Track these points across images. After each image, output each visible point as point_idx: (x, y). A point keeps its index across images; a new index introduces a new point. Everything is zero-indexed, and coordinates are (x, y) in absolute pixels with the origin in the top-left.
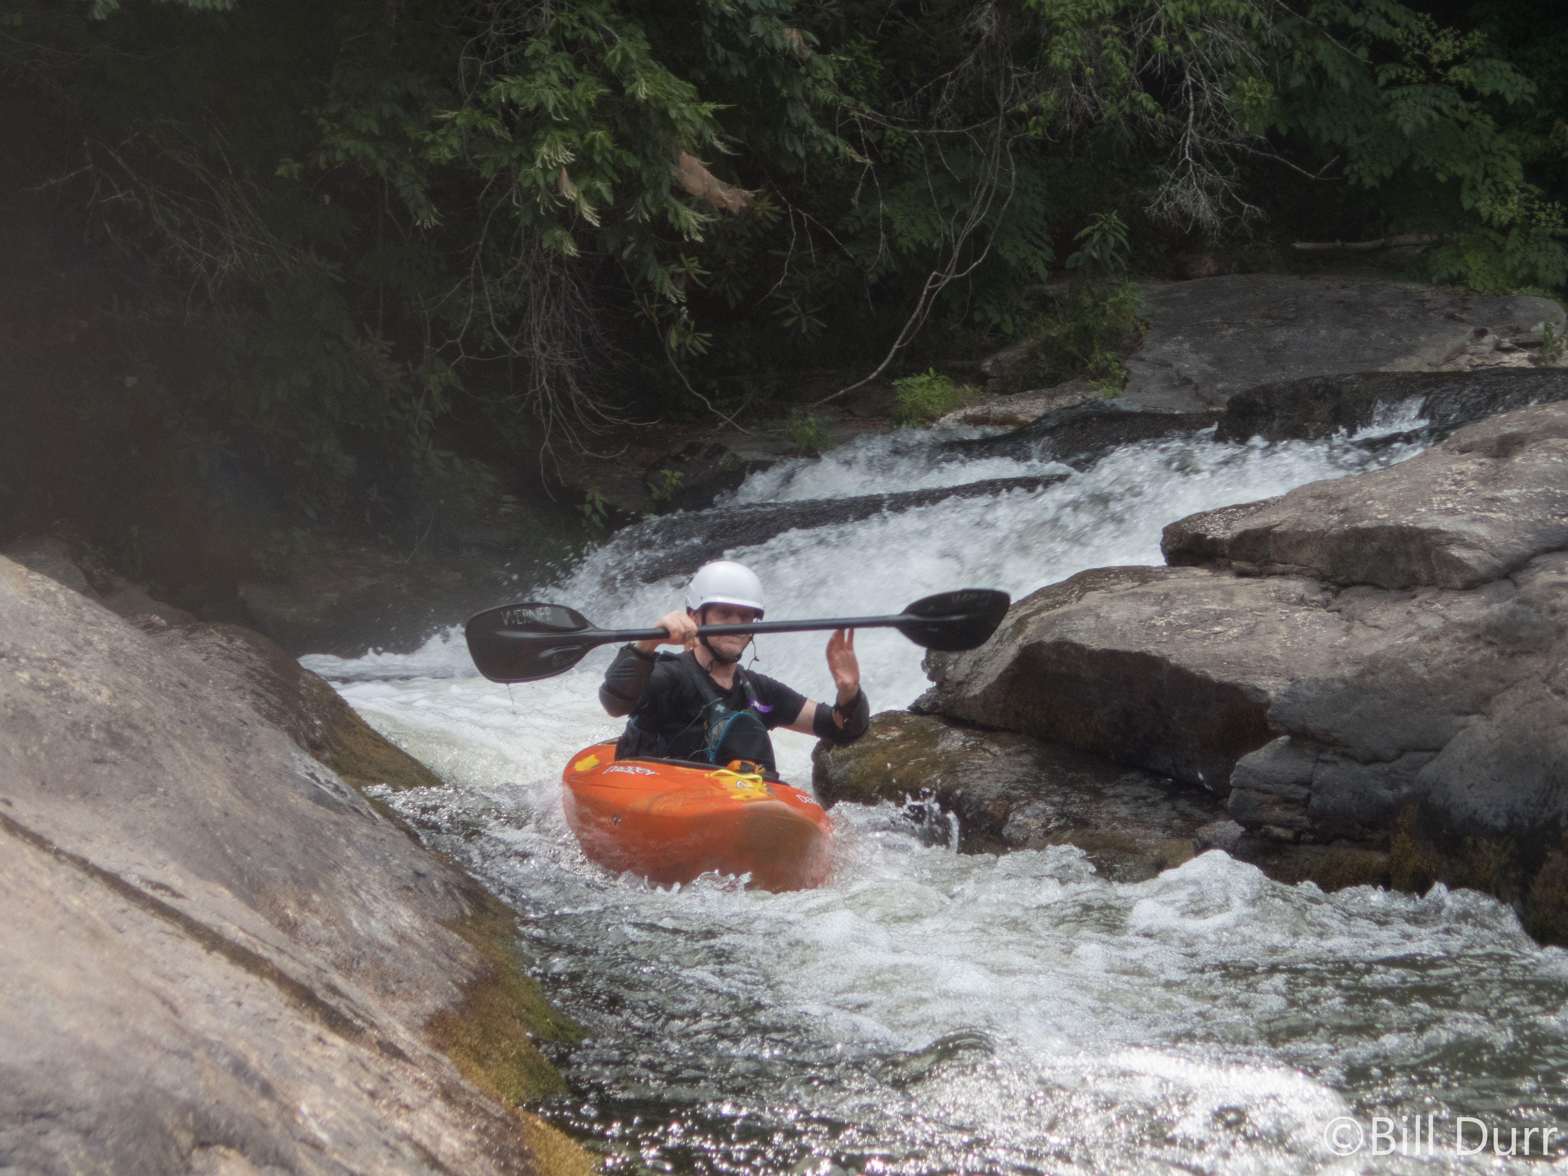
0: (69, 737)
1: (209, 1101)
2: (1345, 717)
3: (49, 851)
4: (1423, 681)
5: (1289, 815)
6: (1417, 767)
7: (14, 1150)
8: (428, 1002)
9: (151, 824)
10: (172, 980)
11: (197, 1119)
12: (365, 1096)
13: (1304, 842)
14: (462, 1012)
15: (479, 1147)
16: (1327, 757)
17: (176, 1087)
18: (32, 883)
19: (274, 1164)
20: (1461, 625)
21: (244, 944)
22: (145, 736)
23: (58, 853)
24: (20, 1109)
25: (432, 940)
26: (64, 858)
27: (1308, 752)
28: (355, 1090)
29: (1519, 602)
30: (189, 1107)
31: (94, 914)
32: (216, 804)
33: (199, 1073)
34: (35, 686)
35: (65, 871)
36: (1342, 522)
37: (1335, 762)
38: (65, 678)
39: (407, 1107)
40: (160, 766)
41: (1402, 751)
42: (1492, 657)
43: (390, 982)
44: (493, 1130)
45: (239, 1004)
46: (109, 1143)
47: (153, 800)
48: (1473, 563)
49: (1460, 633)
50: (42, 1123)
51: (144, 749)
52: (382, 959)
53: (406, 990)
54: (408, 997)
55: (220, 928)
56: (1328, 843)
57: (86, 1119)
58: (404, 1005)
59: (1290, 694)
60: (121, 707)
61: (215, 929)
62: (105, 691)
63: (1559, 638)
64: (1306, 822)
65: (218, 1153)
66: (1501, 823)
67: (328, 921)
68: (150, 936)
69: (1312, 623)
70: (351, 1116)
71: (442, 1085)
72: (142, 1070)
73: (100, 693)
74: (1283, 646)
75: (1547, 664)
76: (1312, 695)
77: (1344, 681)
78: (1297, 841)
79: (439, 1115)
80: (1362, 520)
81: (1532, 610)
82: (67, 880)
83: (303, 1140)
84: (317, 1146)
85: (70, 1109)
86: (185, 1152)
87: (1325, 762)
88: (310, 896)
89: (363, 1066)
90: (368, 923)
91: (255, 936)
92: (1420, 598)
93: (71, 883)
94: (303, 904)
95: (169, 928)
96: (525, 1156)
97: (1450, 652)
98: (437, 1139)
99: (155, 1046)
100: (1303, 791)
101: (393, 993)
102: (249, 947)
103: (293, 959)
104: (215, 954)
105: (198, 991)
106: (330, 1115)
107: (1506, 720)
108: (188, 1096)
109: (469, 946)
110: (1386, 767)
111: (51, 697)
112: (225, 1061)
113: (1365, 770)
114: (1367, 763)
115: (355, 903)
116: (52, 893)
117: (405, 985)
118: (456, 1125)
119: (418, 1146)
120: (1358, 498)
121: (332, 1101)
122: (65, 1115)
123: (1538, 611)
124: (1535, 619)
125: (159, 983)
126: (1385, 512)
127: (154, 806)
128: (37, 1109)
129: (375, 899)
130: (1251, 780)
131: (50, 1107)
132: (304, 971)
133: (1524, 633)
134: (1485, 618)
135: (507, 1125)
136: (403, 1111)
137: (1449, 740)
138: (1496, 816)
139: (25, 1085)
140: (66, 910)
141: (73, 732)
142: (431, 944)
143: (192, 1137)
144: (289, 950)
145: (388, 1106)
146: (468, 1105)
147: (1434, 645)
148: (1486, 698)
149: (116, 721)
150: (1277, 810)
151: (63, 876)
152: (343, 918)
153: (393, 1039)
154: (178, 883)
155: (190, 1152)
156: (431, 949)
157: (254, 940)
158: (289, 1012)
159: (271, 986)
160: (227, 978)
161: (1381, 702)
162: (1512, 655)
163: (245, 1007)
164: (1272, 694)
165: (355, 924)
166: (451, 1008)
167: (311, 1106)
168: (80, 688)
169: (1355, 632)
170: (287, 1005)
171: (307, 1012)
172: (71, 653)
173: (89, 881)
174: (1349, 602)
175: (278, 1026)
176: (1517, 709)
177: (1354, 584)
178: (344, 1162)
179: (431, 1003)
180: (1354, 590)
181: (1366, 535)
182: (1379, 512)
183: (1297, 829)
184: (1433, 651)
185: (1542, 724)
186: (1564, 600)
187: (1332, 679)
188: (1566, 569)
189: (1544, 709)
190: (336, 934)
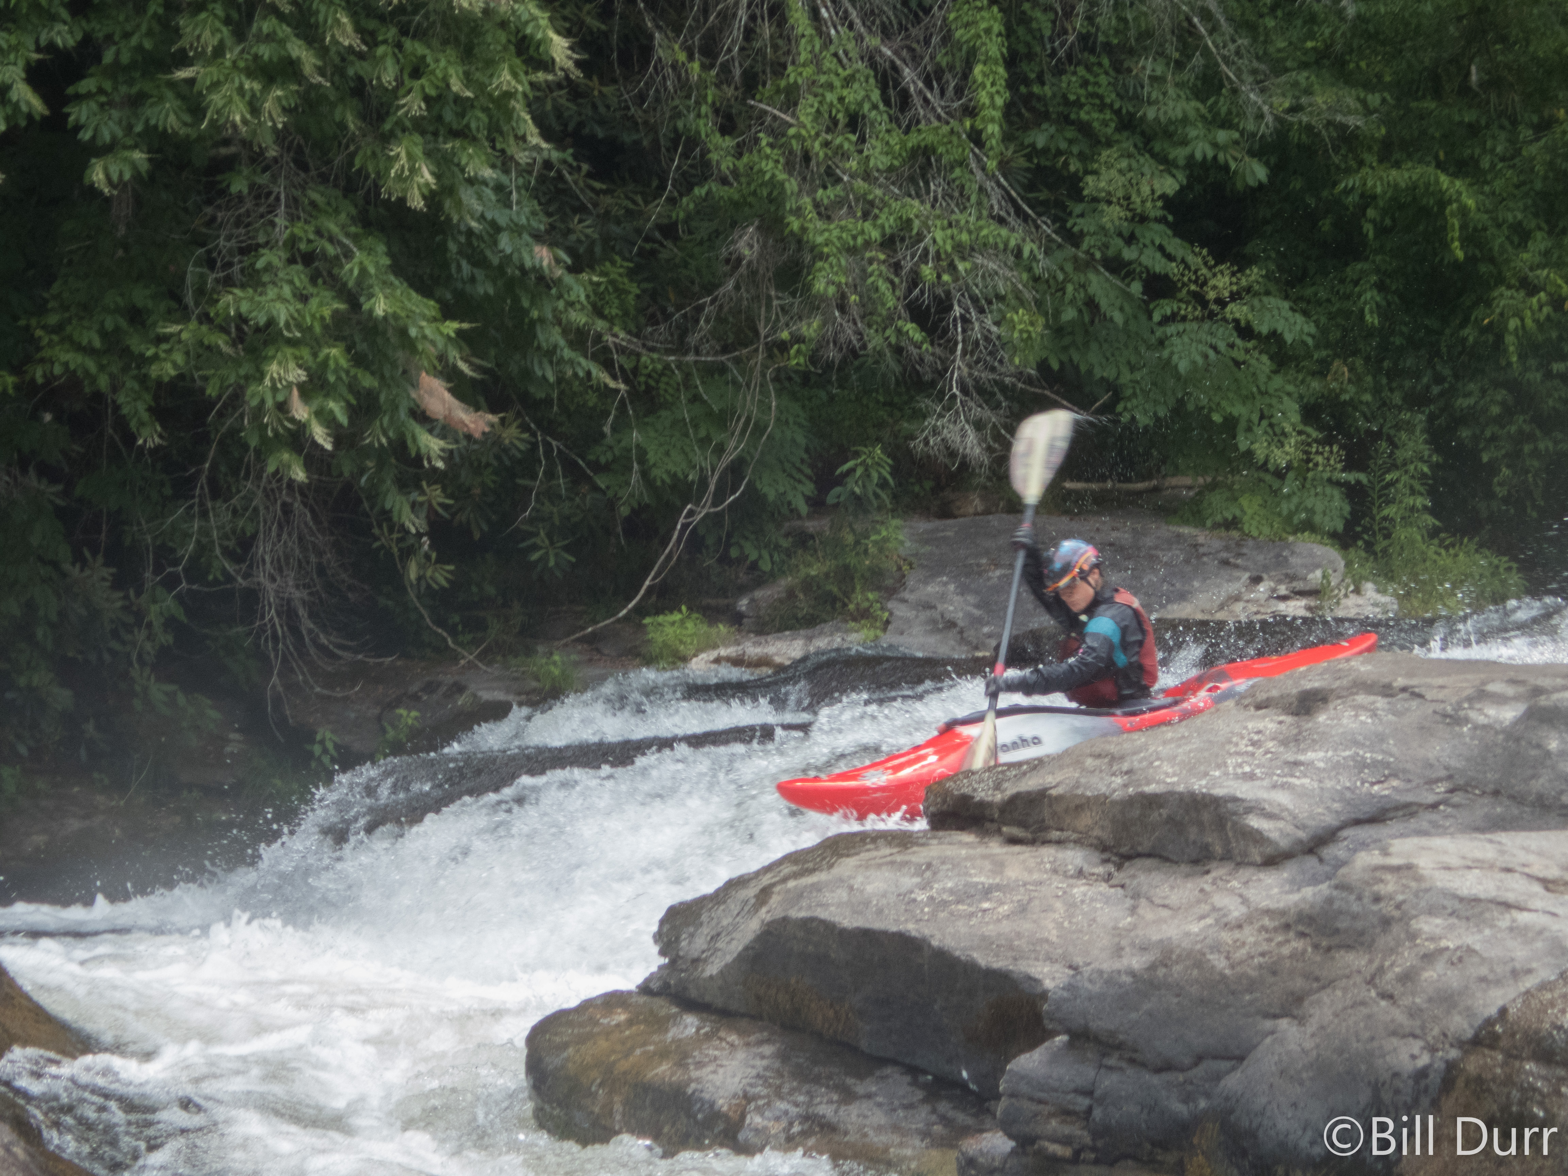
2: (1134, 1016)
4: (1223, 977)
5: (1067, 1130)
6: (1218, 1077)
13: (1084, 1161)
16: (1112, 1061)
20: (1268, 912)
27: (1089, 1055)
29: (1336, 887)
36: (1126, 786)
37: (1121, 1069)
41: (1199, 1059)
42: (1304, 951)
48: (1274, 835)
49: (1266, 922)
56: (1112, 1163)
59: (1070, 987)
63: (1384, 931)
64: (1088, 1140)
69: (1092, 900)
74: (1059, 926)
75: (1371, 961)
76: (1096, 988)
77: (1132, 973)
78: (1075, 1160)
80: (1148, 783)
81: (1352, 897)
87: (1110, 1068)
92: (1213, 874)
97: (1255, 944)
100: (1084, 1102)
107: (1322, 1028)
110: (1181, 1078)
113: (1155, 1080)
114: (1158, 1070)
120: (1144, 758)
123: (1359, 898)
124: (1355, 907)
126: (1174, 775)
130: (1023, 1088)
133: (1343, 924)
134: (1296, 904)
137: (1255, 1047)
138: (1313, 1143)
147: (1237, 934)
148: (1299, 999)
150: (1054, 1123)
161: (1176, 1000)
162: (1329, 949)
164: (1048, 984)
169: (1141, 911)
174: (1134, 877)
176: (1336, 1015)
177: (1139, 855)
180: (1139, 862)
181: (1152, 802)
182: (1167, 775)
183: (1076, 1146)
184: (1235, 942)
185: (1367, 1035)
186: (1389, 886)
187: (1119, 972)
188: (1392, 850)
189: (1369, 1017)
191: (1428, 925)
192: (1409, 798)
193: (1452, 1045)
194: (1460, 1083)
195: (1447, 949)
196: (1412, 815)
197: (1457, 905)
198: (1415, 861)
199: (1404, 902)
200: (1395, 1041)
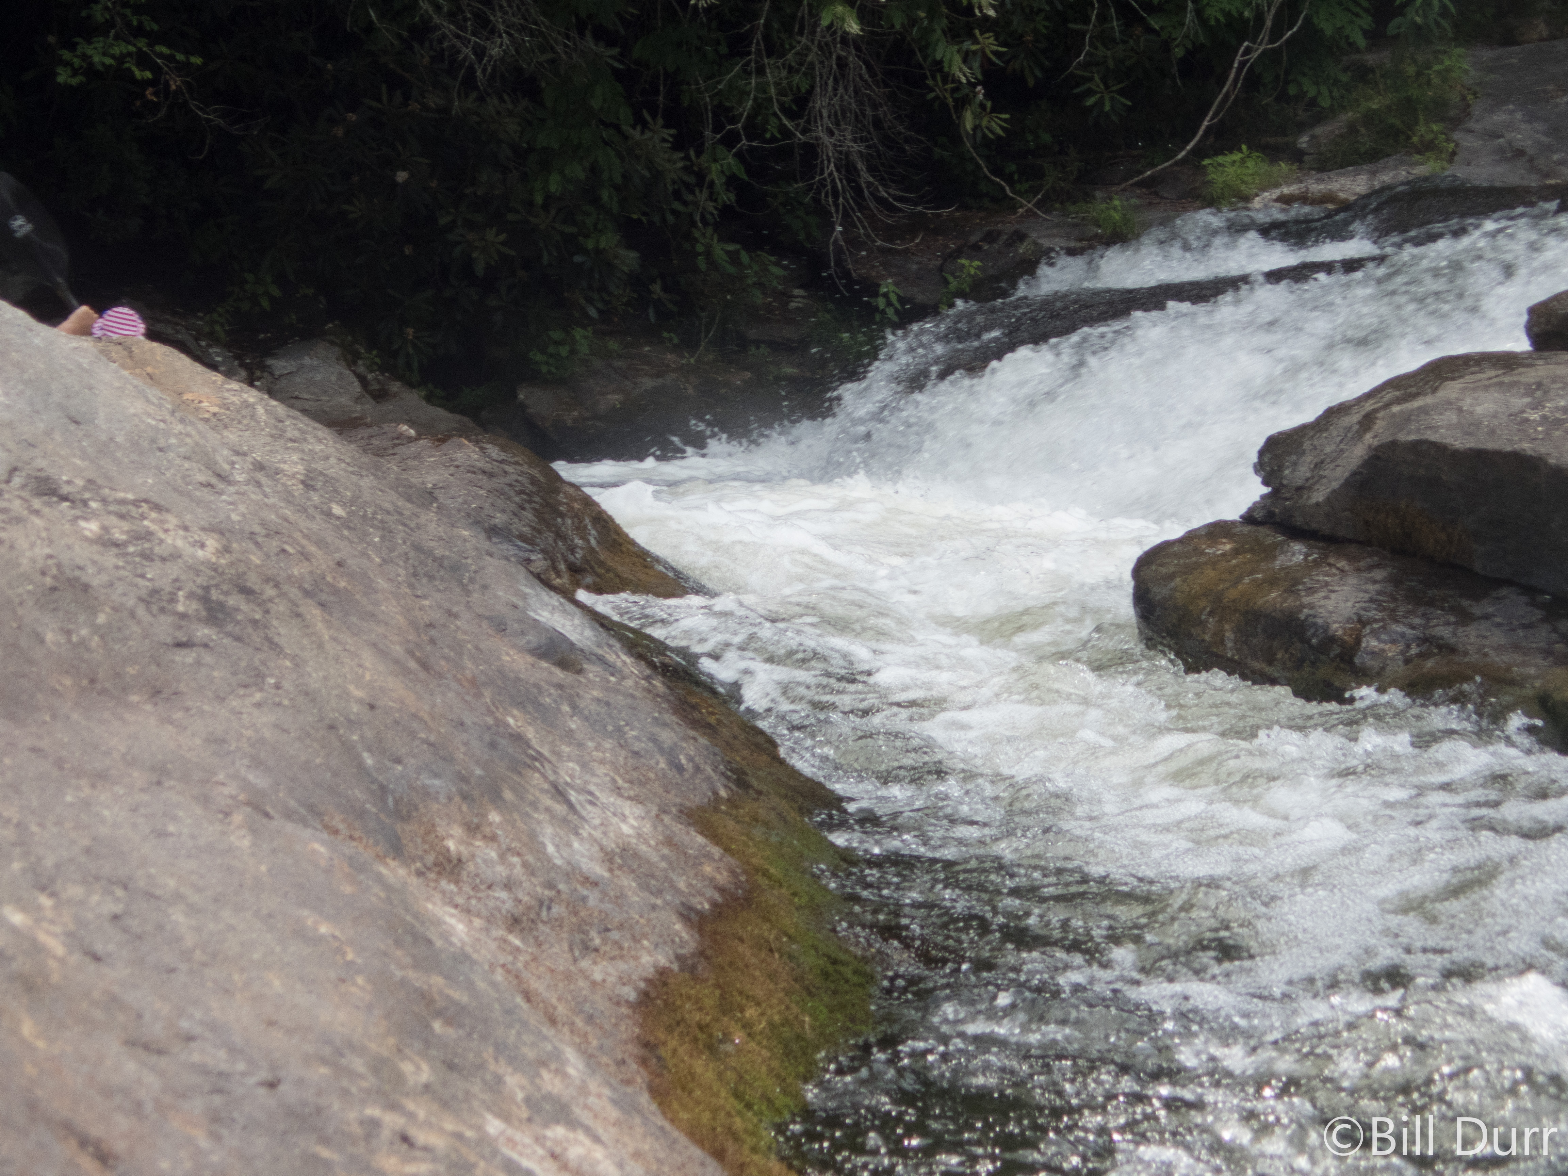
0: (141, 612)
8: (645, 960)
9: (249, 733)
14: (693, 969)
22: (261, 603)
25: (665, 851)
32: (358, 693)
34: (105, 542)
38: (153, 527)
40: (275, 646)
43: (594, 934)
47: (258, 696)
51: (255, 623)
52: (584, 899)
53: (616, 943)
54: (618, 953)
58: (610, 970)
60: (232, 564)
62: (212, 543)
67: (509, 849)
73: (203, 546)
88: (485, 816)
90: (569, 845)
94: (473, 829)
101: (596, 950)
109: (716, 851)
111: (126, 554)
117: (615, 935)
127: (258, 705)
129: (591, 798)
141: (148, 603)
142: (664, 857)
149: (217, 586)
152: (533, 842)
156: (663, 865)
165: (550, 849)
166: (675, 967)
168: (175, 540)
179: (650, 960)
190: (518, 870)
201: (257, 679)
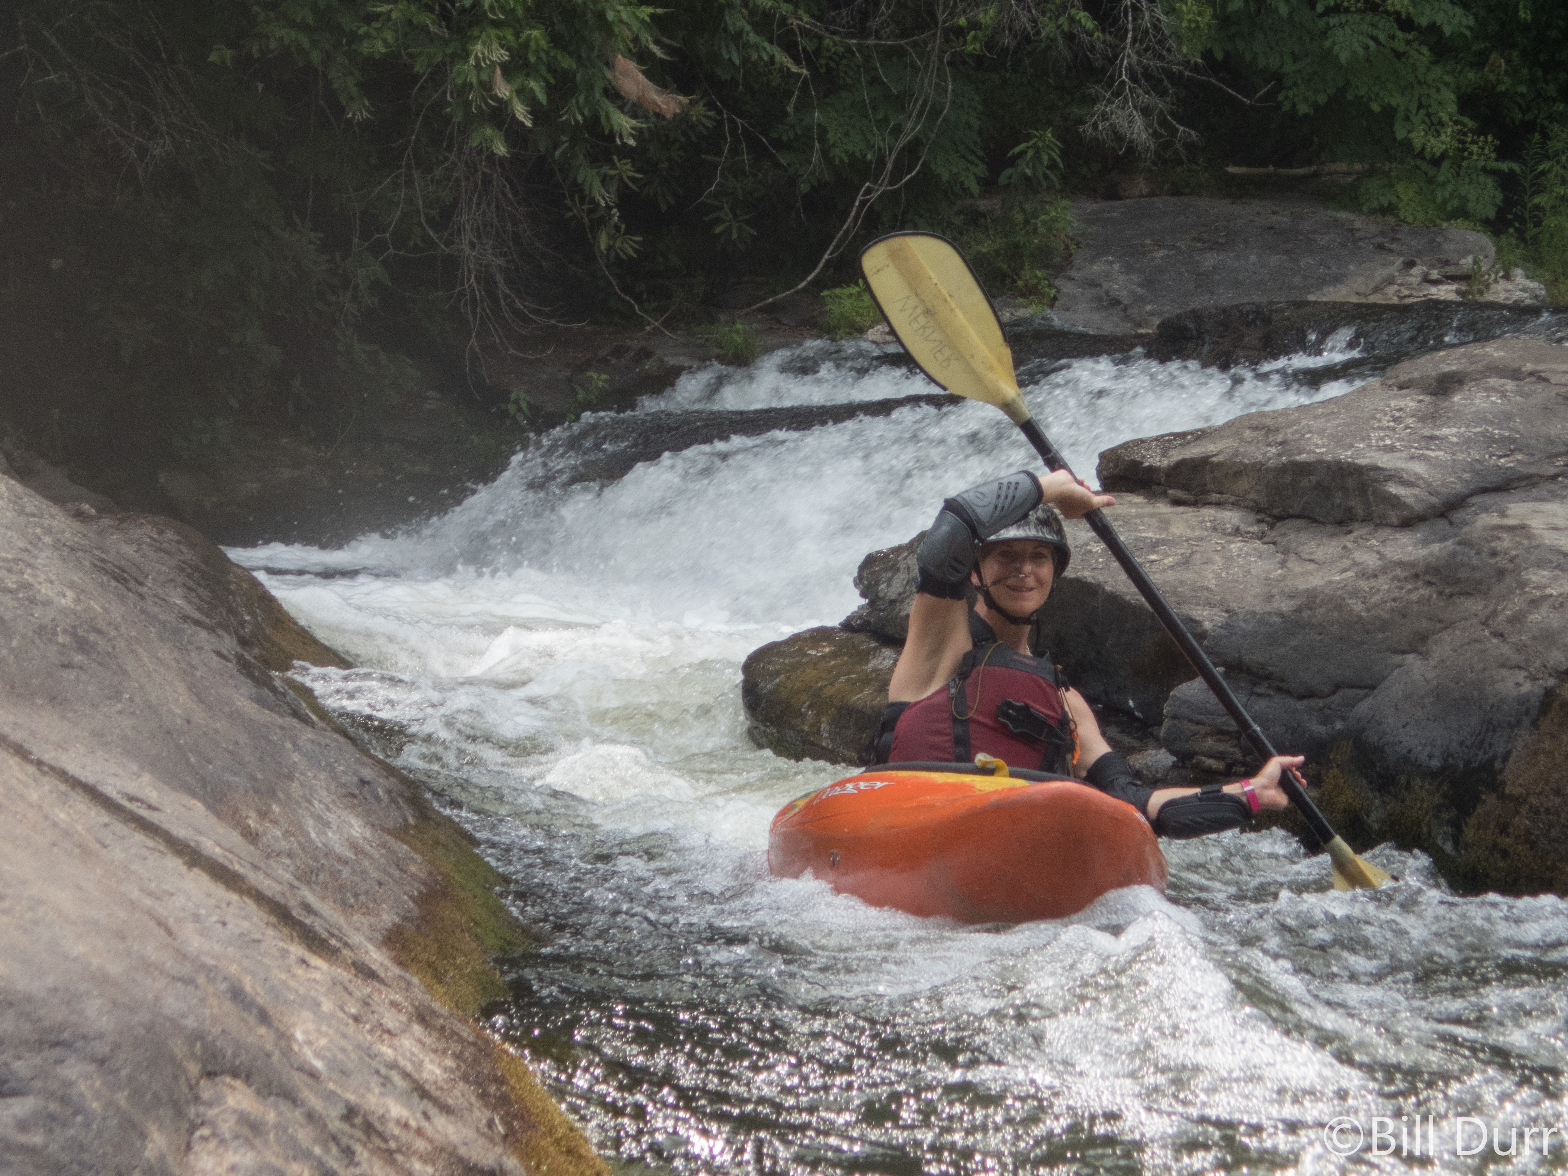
0: (37, 641)
1: (216, 1030)
2: (1282, 651)
3: (31, 762)
4: (1360, 618)
5: (1221, 747)
6: (1351, 704)
7: (32, 1078)
8: (385, 917)
9: (117, 731)
10: (158, 898)
11: (205, 1047)
12: (350, 1021)
14: (418, 927)
15: (458, 1073)
16: (1260, 690)
17: (183, 1016)
18: (21, 796)
19: (278, 1095)
20: (1400, 564)
21: (221, 860)
22: (109, 640)
23: (39, 763)
24: (36, 1037)
25: (383, 851)
26: (46, 769)
27: (1242, 684)
28: (341, 1015)
29: (1460, 543)
30: (198, 1036)
31: (79, 828)
32: (178, 711)
33: (203, 1000)
35: (49, 784)
36: (1280, 455)
37: (1270, 696)
38: (31, 580)
39: (389, 1032)
40: (125, 672)
41: (1337, 687)
42: (1430, 597)
43: (349, 895)
44: (467, 1054)
45: (224, 924)
46: (124, 1073)
47: (119, 706)
48: (1410, 501)
49: (1399, 572)
50: (57, 1052)
51: (109, 654)
52: (340, 871)
53: (363, 904)
54: (367, 912)
55: (197, 842)
57: (102, 1048)
58: (363, 919)
59: (1226, 626)
60: (85, 611)
61: (193, 844)
62: (70, 594)
63: (1499, 581)
64: (1239, 755)
65: (224, 1083)
66: (1436, 763)
67: (287, 831)
68: (133, 851)
69: (1247, 554)
70: (343, 1043)
71: (416, 1008)
72: (150, 997)
73: (64, 596)
74: (1218, 576)
75: (1486, 606)
76: (1249, 627)
77: (1281, 615)
78: (1228, 772)
79: (419, 1041)
80: (1300, 453)
81: (1473, 552)
82: (51, 792)
83: (300, 1069)
84: (313, 1075)
85: (84, 1037)
86: (193, 1082)
87: (1260, 695)
88: (269, 806)
89: (346, 989)
90: (325, 834)
91: (231, 852)
92: (1355, 534)
93: (55, 795)
94: (264, 815)
95: (151, 843)
96: (500, 1081)
97: (1388, 590)
98: (419, 1065)
99: (161, 973)
101: (352, 906)
102: (226, 863)
103: (268, 875)
104: (196, 870)
105: (184, 909)
106: (323, 1042)
107: (1443, 661)
108: (195, 1025)
109: (418, 857)
110: (1321, 703)
111: (17, 599)
112: (224, 986)
113: (1300, 705)
114: (1301, 697)
115: (312, 814)
116: (40, 807)
117: (363, 898)
118: (435, 1051)
119: (406, 1075)
120: (1297, 431)
121: (324, 1028)
122: (80, 1044)
123: (1479, 553)
124: (1475, 561)
125: (147, 902)
126: (1324, 446)
127: (120, 712)
128: (53, 1037)
129: (329, 809)
130: (1185, 711)
131: (66, 1035)
132: (278, 888)
133: (1463, 575)
134: (1424, 558)
135: (480, 1050)
136: (386, 1036)
137: (1385, 678)
138: (1431, 756)
139: (42, 1012)
140: (55, 825)
141: (40, 636)
142: (382, 855)
143: (199, 1066)
144: (262, 865)
145: (371, 1031)
146: (442, 1029)
147: (1373, 583)
148: (1424, 638)
149: (81, 625)
150: (1210, 741)
151: (47, 788)
152: (301, 829)
153: (366, 959)
154: (152, 795)
155: (198, 1082)
156: (382, 860)
157: (230, 856)
158: (270, 932)
159: (251, 905)
160: (209, 895)
161: (1318, 638)
162: (1451, 596)
163: (230, 926)
164: (1207, 625)
165: (313, 835)
166: (407, 923)
167: (305, 1032)
168: (46, 591)
169: (1290, 565)
170: (267, 924)
171: (286, 931)
172: (26, 550)
173: (72, 793)
174: (1285, 535)
175: (263, 947)
176: (1454, 650)
177: (1290, 517)
178: (339, 1091)
179: (388, 918)
180: (1289, 523)
181: (1303, 469)
182: (1317, 446)
183: (1229, 761)
184: (1371, 588)
185: (1480, 666)
186: (1505, 542)
187: (1270, 613)
188: (1509, 512)
189: (1482, 651)
190: (295, 845)
191: (1537, 576)
192: (1532, 470)
193: (1550, 675)
194: (1556, 705)
195: (1551, 595)
196: (1534, 485)
197: (1562, 560)
198: (1528, 522)
199: (1517, 556)
200: (1504, 672)
201: (117, 695)
